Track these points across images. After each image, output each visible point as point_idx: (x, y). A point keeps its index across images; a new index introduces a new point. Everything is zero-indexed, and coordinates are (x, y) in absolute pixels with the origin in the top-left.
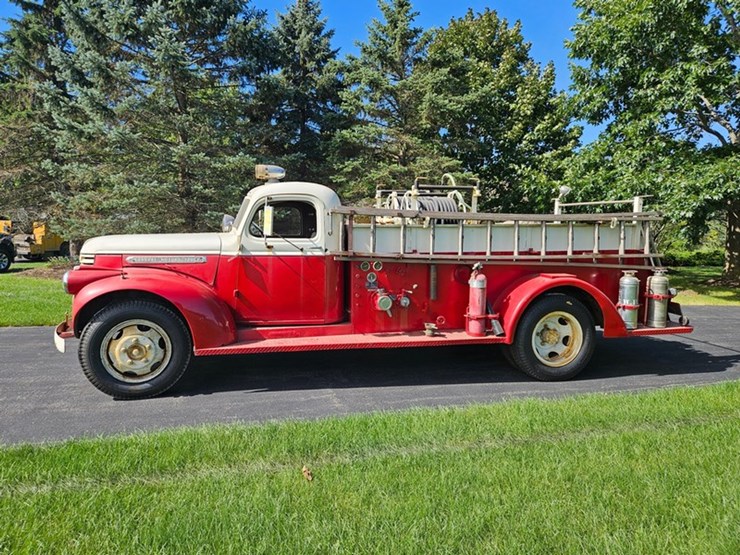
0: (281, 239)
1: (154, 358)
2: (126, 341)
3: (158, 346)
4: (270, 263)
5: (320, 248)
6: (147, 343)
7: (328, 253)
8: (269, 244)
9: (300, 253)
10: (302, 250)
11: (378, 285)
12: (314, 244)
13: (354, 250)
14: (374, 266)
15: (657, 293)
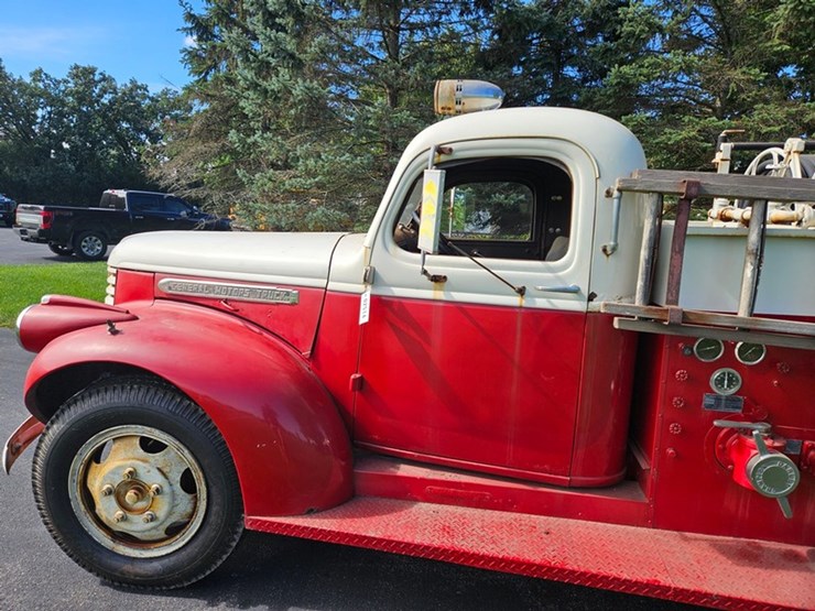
0: (466, 260)
1: (170, 513)
2: (113, 472)
3: (178, 486)
4: (437, 320)
5: (576, 291)
6: (153, 480)
7: (598, 305)
8: (433, 270)
10: (521, 292)
11: (747, 408)
12: (559, 278)
13: (676, 302)
14: (736, 351)
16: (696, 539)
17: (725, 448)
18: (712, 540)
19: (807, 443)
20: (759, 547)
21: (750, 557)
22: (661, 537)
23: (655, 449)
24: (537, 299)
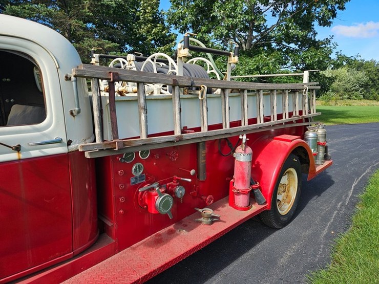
5: (59, 141)
9: (14, 156)
10: (18, 149)
11: (147, 178)
12: (45, 135)
13: (117, 137)
14: (140, 154)
15: (321, 141)
16: (138, 246)
17: (142, 200)
18: (143, 243)
19: (168, 184)
20: (159, 235)
21: (159, 242)
22: (124, 255)
23: (114, 213)
24: (31, 152)
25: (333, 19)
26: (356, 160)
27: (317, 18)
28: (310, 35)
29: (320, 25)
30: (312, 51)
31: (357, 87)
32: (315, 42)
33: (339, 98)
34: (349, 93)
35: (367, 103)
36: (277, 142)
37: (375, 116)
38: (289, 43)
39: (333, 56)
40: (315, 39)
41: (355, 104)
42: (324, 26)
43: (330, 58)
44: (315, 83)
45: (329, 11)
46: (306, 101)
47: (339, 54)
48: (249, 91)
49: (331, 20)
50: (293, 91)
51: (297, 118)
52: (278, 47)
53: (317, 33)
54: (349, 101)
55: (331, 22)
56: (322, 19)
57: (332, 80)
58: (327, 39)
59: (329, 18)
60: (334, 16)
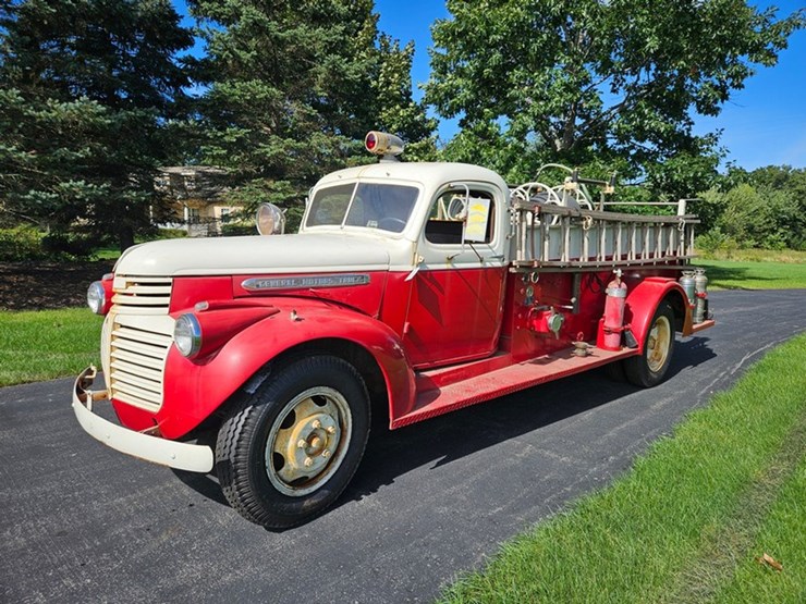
1: (335, 446)
2: (304, 427)
3: (338, 425)
6: (330, 424)
9: (480, 264)
10: (482, 260)
11: (534, 302)
14: (532, 277)
15: (700, 291)
17: (531, 321)
23: (513, 328)
25: (722, 101)
26: (753, 334)
27: (694, 99)
28: (680, 127)
29: (700, 111)
30: (683, 159)
31: (773, 225)
32: (689, 139)
33: (737, 245)
34: (755, 235)
35: (793, 256)
36: (650, 283)
37: (801, 279)
38: (642, 141)
39: (722, 169)
40: (689, 134)
41: (769, 259)
42: (706, 113)
43: (716, 172)
44: (694, 216)
45: (716, 88)
46: (682, 238)
47: (732, 166)
48: (624, 223)
49: (719, 104)
50: (667, 226)
51: (670, 259)
52: (621, 146)
53: (693, 123)
54: (756, 251)
55: (718, 109)
56: (703, 102)
57: (719, 209)
58: (711, 134)
59: (715, 101)
60: (725, 97)
